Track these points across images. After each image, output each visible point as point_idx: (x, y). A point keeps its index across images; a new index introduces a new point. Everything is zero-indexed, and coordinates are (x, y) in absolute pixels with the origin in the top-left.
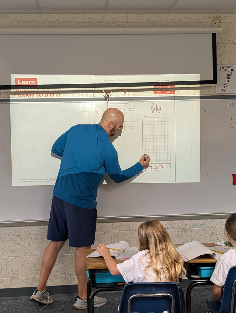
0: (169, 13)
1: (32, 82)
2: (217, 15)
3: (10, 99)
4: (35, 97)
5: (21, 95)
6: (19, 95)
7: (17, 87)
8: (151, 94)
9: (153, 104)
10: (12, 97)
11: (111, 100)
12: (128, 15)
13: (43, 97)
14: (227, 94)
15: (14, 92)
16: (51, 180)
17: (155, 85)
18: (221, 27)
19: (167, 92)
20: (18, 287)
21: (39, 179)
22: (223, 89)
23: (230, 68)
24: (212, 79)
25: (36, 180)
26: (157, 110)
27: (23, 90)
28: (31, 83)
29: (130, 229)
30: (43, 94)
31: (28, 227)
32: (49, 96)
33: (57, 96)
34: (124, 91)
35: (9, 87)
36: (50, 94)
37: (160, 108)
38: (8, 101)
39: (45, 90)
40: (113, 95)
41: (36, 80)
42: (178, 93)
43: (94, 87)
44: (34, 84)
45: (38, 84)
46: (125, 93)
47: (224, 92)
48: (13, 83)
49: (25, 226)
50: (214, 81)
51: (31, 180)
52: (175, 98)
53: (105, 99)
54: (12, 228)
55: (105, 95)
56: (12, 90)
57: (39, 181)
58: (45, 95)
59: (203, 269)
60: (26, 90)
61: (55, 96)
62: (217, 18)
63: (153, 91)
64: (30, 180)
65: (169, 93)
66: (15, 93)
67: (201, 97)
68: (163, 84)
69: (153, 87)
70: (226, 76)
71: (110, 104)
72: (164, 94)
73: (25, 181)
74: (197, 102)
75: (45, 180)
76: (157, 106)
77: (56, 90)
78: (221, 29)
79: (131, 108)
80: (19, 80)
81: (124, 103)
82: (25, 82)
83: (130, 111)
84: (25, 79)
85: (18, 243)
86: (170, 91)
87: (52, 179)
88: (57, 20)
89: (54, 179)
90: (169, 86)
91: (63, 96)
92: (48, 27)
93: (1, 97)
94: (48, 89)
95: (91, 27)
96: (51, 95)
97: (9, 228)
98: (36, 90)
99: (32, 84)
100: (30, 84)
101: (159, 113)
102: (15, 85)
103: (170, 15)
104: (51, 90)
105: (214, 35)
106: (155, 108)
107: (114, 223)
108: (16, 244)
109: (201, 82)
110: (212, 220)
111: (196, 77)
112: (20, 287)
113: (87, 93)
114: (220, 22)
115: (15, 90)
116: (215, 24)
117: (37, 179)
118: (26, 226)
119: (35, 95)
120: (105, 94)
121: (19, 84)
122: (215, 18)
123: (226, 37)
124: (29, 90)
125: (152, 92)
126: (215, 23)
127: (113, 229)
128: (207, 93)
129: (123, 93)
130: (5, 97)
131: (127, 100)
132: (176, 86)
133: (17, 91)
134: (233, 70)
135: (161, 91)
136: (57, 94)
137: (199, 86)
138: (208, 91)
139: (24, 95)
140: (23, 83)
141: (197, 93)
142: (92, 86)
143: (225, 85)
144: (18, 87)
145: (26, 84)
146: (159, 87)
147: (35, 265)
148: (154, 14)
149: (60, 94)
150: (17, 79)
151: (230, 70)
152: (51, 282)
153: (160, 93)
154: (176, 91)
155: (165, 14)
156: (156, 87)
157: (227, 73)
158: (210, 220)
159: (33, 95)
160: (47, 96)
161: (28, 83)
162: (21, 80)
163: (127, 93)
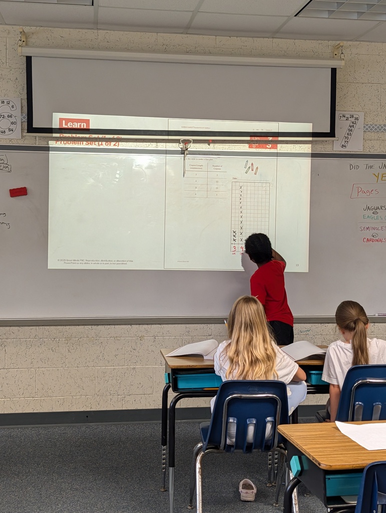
0: (273, 38)
1: (82, 124)
2: (338, 42)
3: (49, 147)
4: (84, 145)
5: (65, 142)
6: (62, 142)
7: (61, 130)
8: (245, 148)
9: (247, 161)
10: (52, 144)
11: (190, 154)
12: (217, 37)
13: (95, 145)
14: (348, 151)
15: (56, 137)
16: (102, 262)
17: (251, 136)
18: (343, 59)
19: (267, 146)
20: (51, 411)
21: (86, 260)
22: (342, 145)
23: (353, 116)
24: (329, 131)
25: (81, 262)
26: (252, 170)
27: (70, 135)
28: (80, 125)
29: (210, 334)
30: (95, 141)
31: (68, 327)
32: (104, 145)
33: (114, 145)
34: (209, 142)
35: (50, 130)
36: (105, 143)
37: (257, 168)
38: (47, 149)
39: (101, 136)
40: (192, 147)
41: (87, 121)
42: (282, 148)
43: (168, 136)
44: (85, 127)
45: (90, 128)
46: (209, 145)
47: (343, 149)
48: (56, 125)
49: (64, 325)
50: (332, 134)
51: (75, 262)
52: (277, 155)
53: (183, 152)
54: (45, 327)
55: (182, 147)
56: (55, 135)
57: (86, 263)
58: (99, 144)
59: (314, 374)
60: (74, 135)
61: (112, 145)
62: (338, 47)
63: (247, 143)
64: (73, 262)
65: (269, 147)
66: (57, 139)
67: (313, 155)
68: (263, 135)
69: (248, 138)
70: (348, 127)
71: (189, 159)
72: (263, 148)
73: (66, 262)
74: (308, 161)
75: (94, 262)
76: (252, 164)
77: (116, 136)
78: (343, 63)
79: (217, 166)
80: (64, 121)
81: (207, 158)
82: (72, 124)
83: (216, 170)
84: (73, 121)
85: (53, 348)
86: (270, 145)
87: (104, 261)
88: (119, 40)
89: (106, 261)
90: (270, 138)
91: (123, 145)
92: (107, 49)
93: (37, 143)
94: (104, 136)
95: (165, 51)
96: (107, 144)
97: (41, 327)
98: (87, 136)
99: (82, 127)
100: (79, 127)
101: (255, 174)
102: (58, 127)
103: (275, 40)
104: (108, 136)
105: (334, 71)
106: (249, 167)
107: (188, 326)
108: (51, 350)
109: (314, 135)
110: (322, 324)
111: (307, 127)
112: (54, 411)
113: (156, 142)
114: (342, 53)
115: (58, 135)
116: (336, 55)
117: (82, 260)
118: (66, 325)
119: (85, 143)
120: (182, 145)
121: (64, 126)
122: (336, 47)
123: (349, 73)
124: (78, 135)
125: (247, 145)
126: (335, 53)
127: (187, 333)
128: (320, 149)
129: (206, 145)
130: (43, 144)
131: (212, 155)
132: (280, 139)
133: (62, 136)
134: (357, 119)
135: (259, 144)
136: (115, 143)
137: (310, 139)
138: (322, 146)
139: (69, 142)
140: (70, 125)
141: (307, 149)
142: (164, 134)
143: (346, 140)
144: (63, 131)
145: (74, 127)
146: (256, 138)
147: (76, 381)
148: (253, 37)
149: (120, 143)
150: (61, 120)
151: (353, 120)
152: (98, 405)
153: (256, 147)
154: (279, 146)
155: (268, 38)
156: (253, 138)
157: (349, 123)
158: (319, 324)
159: (82, 143)
160: (102, 144)
161: (76, 126)
162: (68, 121)
163: (212, 145)
